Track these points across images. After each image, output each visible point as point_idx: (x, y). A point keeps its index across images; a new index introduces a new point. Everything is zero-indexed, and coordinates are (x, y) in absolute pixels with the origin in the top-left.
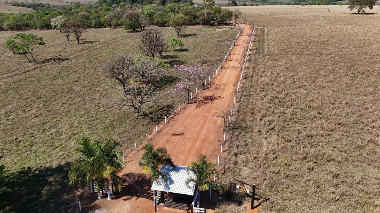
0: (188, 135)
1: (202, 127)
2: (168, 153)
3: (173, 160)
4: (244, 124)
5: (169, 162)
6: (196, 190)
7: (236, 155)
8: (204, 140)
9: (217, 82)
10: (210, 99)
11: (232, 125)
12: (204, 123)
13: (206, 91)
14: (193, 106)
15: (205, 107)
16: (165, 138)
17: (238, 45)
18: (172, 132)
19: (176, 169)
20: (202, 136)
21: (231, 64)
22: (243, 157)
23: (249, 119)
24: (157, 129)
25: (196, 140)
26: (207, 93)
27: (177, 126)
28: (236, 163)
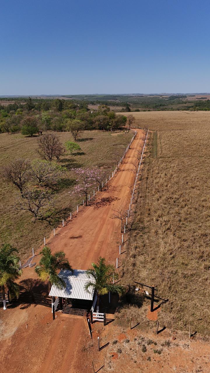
0: (86, 238)
1: (100, 229)
2: (66, 257)
3: (71, 264)
4: (141, 225)
5: (67, 266)
6: (95, 294)
7: (134, 256)
8: (102, 243)
9: (113, 184)
10: (108, 200)
11: (129, 226)
12: (102, 225)
13: (103, 192)
14: (91, 208)
15: (103, 209)
16: (64, 241)
17: (133, 149)
18: (70, 235)
19: (75, 273)
20: (100, 239)
21: (127, 166)
22: (141, 258)
23: (146, 219)
24: (54, 232)
25: (94, 243)
26: (105, 195)
27: (75, 229)
28: (134, 265)
